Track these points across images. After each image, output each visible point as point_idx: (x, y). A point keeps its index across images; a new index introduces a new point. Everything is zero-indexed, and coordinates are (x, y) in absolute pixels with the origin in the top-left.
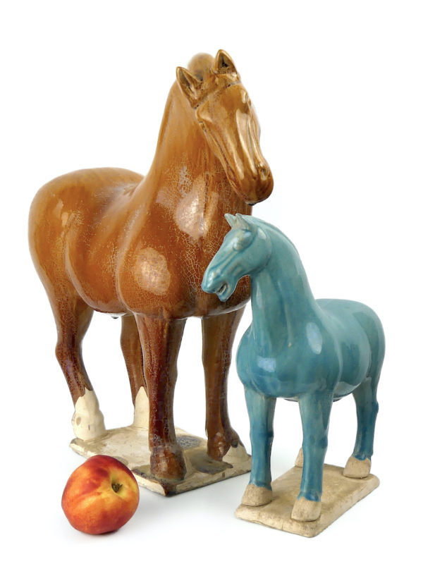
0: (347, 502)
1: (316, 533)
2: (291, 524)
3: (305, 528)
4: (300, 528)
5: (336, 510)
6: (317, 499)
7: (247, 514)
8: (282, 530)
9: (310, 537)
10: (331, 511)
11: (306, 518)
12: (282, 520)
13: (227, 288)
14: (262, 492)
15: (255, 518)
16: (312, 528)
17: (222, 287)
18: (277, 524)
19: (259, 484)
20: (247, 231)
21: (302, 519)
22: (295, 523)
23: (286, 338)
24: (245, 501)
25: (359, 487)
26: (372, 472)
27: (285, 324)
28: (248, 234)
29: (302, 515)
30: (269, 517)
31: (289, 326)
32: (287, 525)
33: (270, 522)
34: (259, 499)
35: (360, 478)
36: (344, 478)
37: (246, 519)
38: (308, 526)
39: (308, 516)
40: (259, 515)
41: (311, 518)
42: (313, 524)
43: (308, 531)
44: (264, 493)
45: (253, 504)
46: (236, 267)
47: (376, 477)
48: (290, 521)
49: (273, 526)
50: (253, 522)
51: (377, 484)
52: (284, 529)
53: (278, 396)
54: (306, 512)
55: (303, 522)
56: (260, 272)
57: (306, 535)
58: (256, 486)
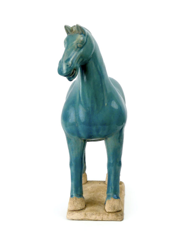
3: (118, 216)
4: (114, 217)
7: (77, 215)
8: (102, 220)
12: (101, 215)
15: (82, 217)
16: (122, 215)
18: (98, 218)
22: (111, 214)
23: (104, 101)
24: (73, 208)
29: (114, 209)
30: (92, 214)
32: (105, 217)
33: (93, 217)
37: (76, 219)
38: (118, 214)
40: (85, 215)
45: (79, 209)
48: (107, 214)
49: (96, 219)
52: (104, 219)
57: (118, 220)
58: (77, 198)
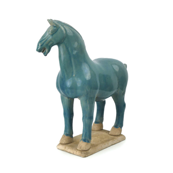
0: (105, 144)
1: (86, 156)
2: (77, 151)
4: (80, 154)
5: (99, 147)
6: (88, 142)
7: (62, 147)
8: (73, 154)
9: (83, 157)
10: (96, 147)
11: (83, 149)
12: (73, 150)
13: (46, 50)
16: (85, 154)
17: (44, 50)
18: (71, 152)
19: (67, 135)
20: (55, 27)
21: (81, 149)
23: (73, 73)
25: (113, 139)
26: (122, 133)
27: (72, 66)
28: (55, 28)
29: (81, 148)
30: (69, 148)
31: (74, 67)
32: (75, 152)
33: (69, 150)
34: (66, 141)
35: (115, 136)
36: (108, 135)
40: (65, 147)
41: (84, 149)
42: (85, 152)
44: (68, 139)
45: (64, 143)
46: (50, 42)
47: (124, 136)
48: (76, 150)
50: (63, 150)
53: (75, 98)
55: (81, 151)
56: (61, 44)
57: (82, 156)
58: (65, 135)
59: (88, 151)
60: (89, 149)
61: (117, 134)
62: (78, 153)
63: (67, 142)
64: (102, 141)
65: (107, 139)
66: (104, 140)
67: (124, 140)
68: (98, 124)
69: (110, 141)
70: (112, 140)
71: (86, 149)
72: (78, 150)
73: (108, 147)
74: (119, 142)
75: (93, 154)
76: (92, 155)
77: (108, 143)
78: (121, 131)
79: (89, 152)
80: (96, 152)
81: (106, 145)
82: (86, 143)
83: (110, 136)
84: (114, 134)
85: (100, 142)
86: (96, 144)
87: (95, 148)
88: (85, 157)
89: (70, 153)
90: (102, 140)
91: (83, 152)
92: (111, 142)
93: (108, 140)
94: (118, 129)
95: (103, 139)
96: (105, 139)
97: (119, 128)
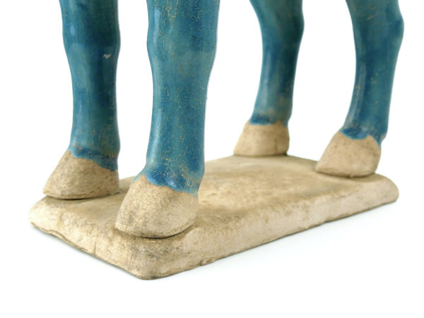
0: (288, 213)
1: (164, 270)
2: (111, 240)
3: (136, 252)
8: (94, 255)
12: (95, 232)
14: (82, 168)
15: (53, 225)
16: (151, 256)
18: (87, 242)
21: (130, 229)
22: (119, 238)
29: (131, 221)
32: (103, 244)
33: (75, 234)
34: (72, 183)
35: (348, 177)
36: (312, 173)
38: (140, 248)
39: (145, 224)
40: (61, 219)
41: (152, 228)
42: (157, 246)
43: (141, 262)
47: (389, 181)
48: (110, 234)
49: (81, 245)
51: (390, 197)
52: (98, 254)
54: (141, 212)
57: (135, 272)
58: (73, 155)
59: (176, 243)
60: (185, 231)
61: (355, 168)
62: (119, 250)
63: (77, 192)
64: (275, 195)
65: (302, 189)
66: (285, 192)
67: (394, 201)
68: (268, 127)
69: (319, 200)
70: (328, 192)
71: (165, 231)
72: (117, 232)
73: (304, 230)
74: (368, 210)
75: (209, 262)
76: (201, 264)
77: (306, 208)
78: (376, 156)
79: (185, 249)
80: (232, 254)
81: (297, 218)
82: (165, 189)
83: (321, 177)
84: (341, 170)
85: (260, 199)
86: (239, 206)
87: (227, 228)
88: (154, 278)
89: (81, 250)
90: (277, 193)
91: (142, 248)
92: (321, 206)
93: (310, 196)
94: (364, 142)
95: (284, 186)
96: (292, 190)
97: (370, 138)
